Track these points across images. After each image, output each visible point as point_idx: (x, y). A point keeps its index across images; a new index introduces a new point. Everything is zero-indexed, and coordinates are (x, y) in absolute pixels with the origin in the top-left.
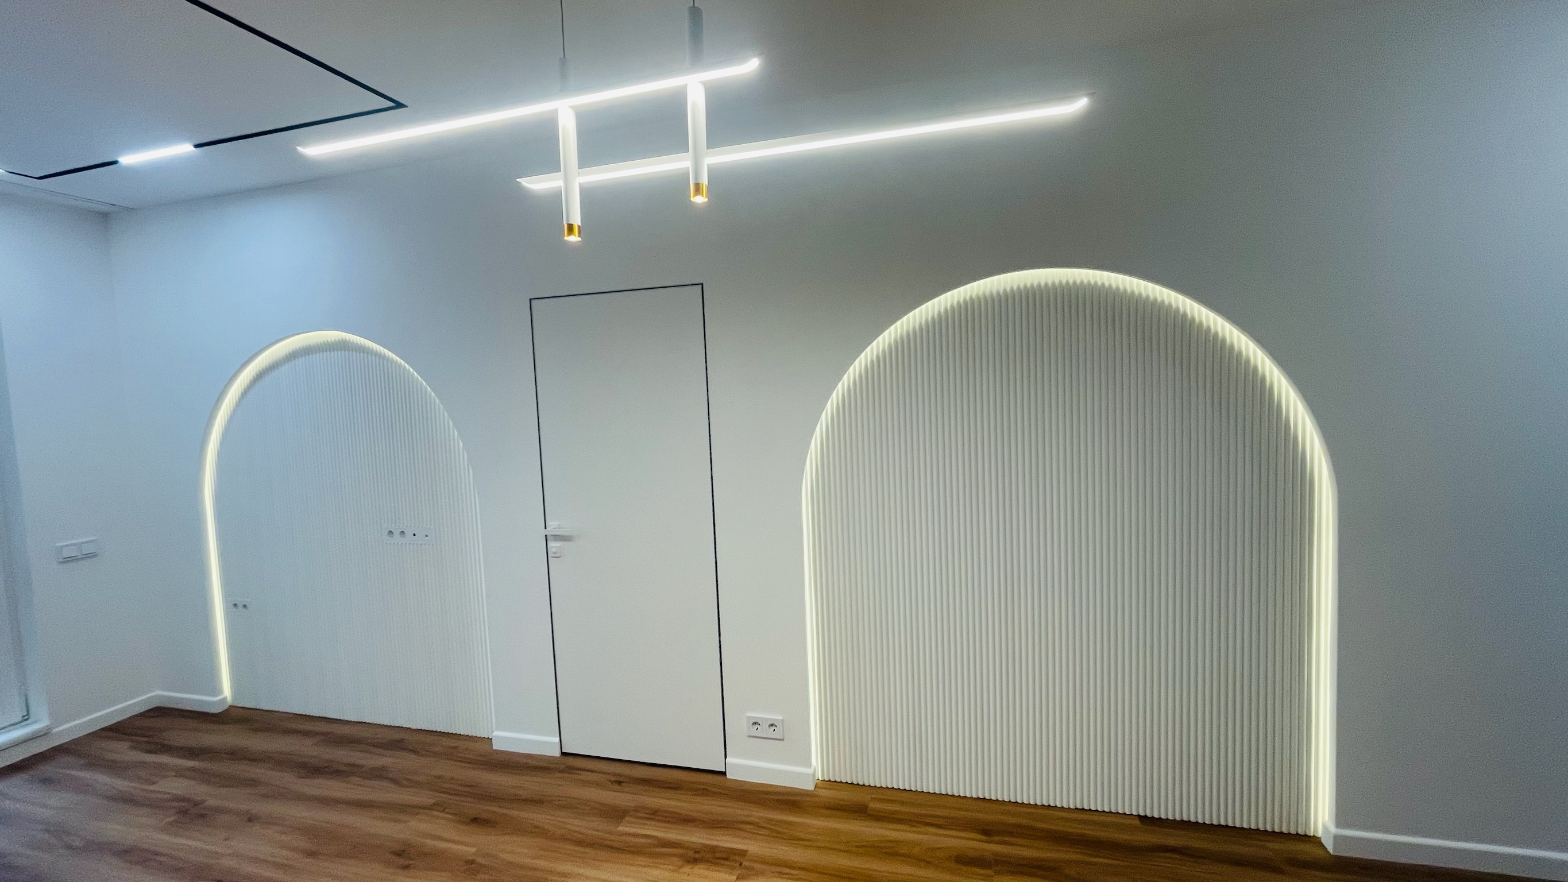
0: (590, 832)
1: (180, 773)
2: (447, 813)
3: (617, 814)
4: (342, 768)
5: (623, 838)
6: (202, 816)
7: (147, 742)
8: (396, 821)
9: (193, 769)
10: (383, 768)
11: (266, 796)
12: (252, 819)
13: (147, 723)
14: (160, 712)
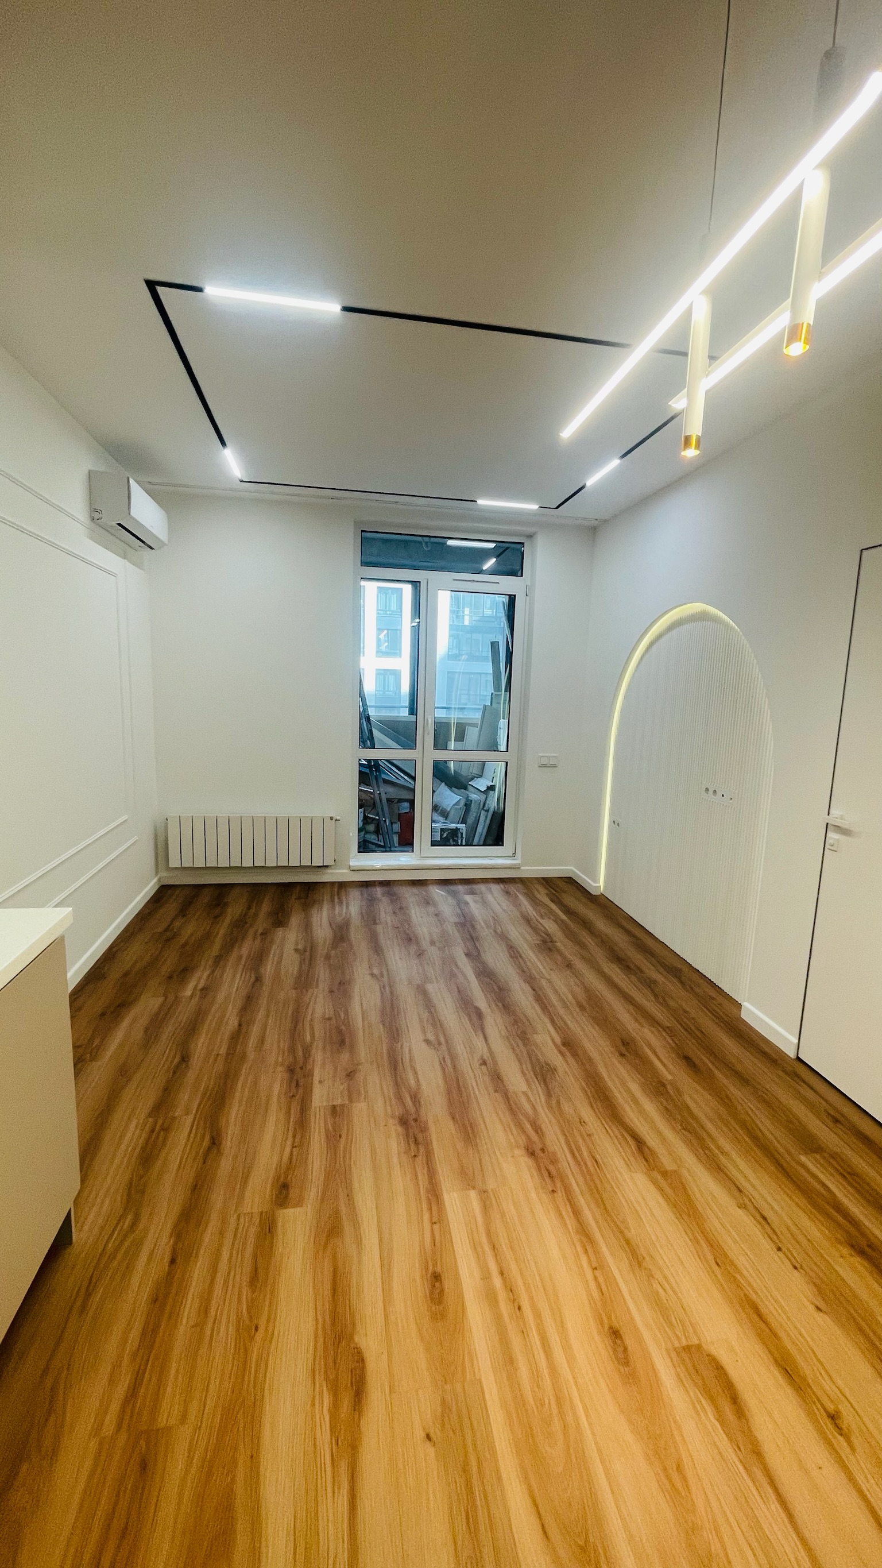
0: (770, 1137)
1: (557, 920)
2: (673, 1040)
3: (811, 1145)
4: (632, 966)
5: (799, 1168)
6: (550, 950)
7: (554, 894)
8: (636, 1020)
9: (562, 921)
10: (655, 982)
11: (583, 958)
12: (569, 966)
13: (561, 884)
14: (570, 881)
